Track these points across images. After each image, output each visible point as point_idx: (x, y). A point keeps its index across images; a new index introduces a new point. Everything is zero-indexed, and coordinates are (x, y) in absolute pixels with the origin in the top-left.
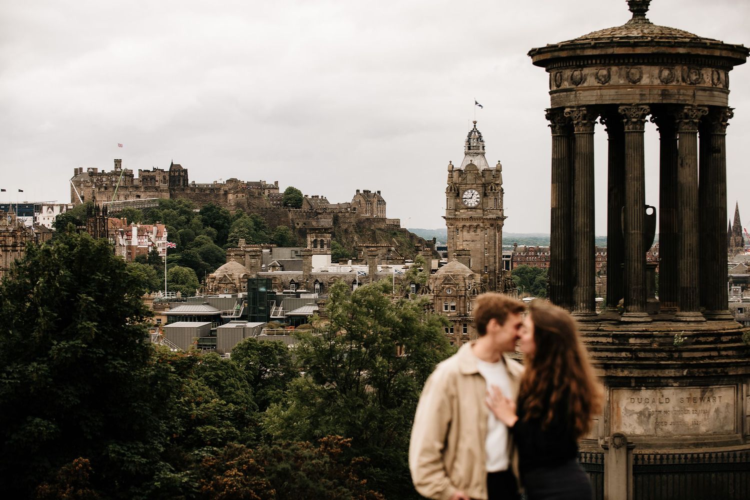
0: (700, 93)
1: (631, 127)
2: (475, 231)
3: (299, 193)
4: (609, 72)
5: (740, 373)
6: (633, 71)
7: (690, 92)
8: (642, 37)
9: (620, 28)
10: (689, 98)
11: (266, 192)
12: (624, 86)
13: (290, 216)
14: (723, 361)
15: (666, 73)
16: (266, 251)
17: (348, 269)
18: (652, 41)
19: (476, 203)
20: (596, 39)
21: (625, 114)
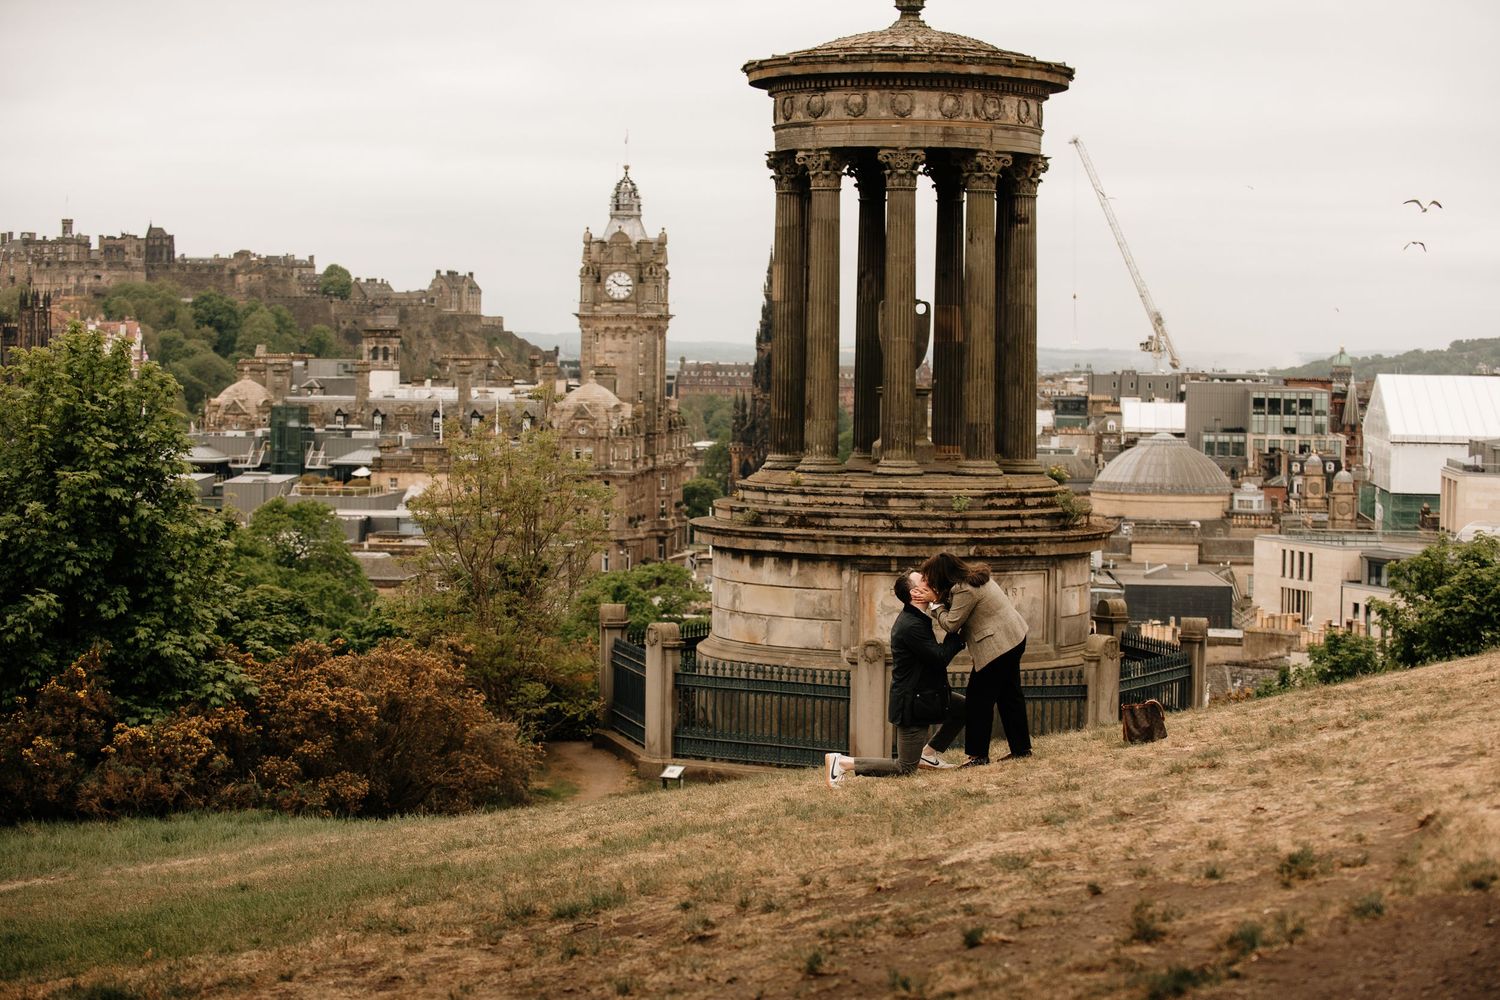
0: (1000, 133)
1: (896, 182)
2: (624, 337)
3: (346, 273)
4: (865, 100)
5: (1053, 553)
6: (901, 98)
7: (986, 132)
8: (915, 47)
9: (881, 34)
10: (984, 141)
11: (296, 272)
12: (887, 120)
13: (333, 309)
14: (1028, 535)
15: (950, 102)
16: (298, 364)
17: (425, 393)
18: (930, 54)
19: (627, 294)
20: (846, 49)
21: (888, 163)
